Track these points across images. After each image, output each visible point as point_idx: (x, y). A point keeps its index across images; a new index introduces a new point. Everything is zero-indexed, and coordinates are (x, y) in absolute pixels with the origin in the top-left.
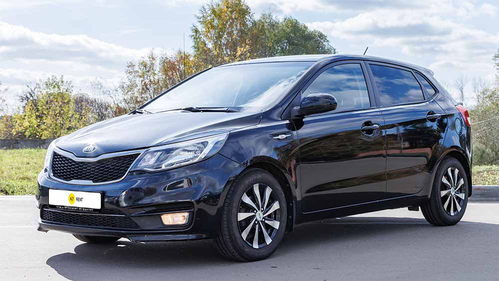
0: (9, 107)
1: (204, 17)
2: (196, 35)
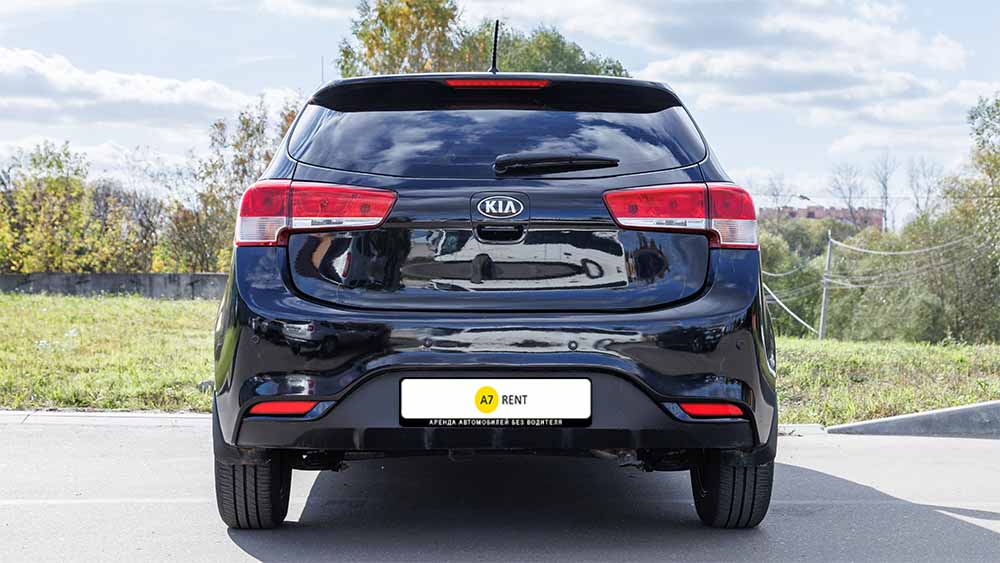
1: (363, 24)
2: (346, 62)
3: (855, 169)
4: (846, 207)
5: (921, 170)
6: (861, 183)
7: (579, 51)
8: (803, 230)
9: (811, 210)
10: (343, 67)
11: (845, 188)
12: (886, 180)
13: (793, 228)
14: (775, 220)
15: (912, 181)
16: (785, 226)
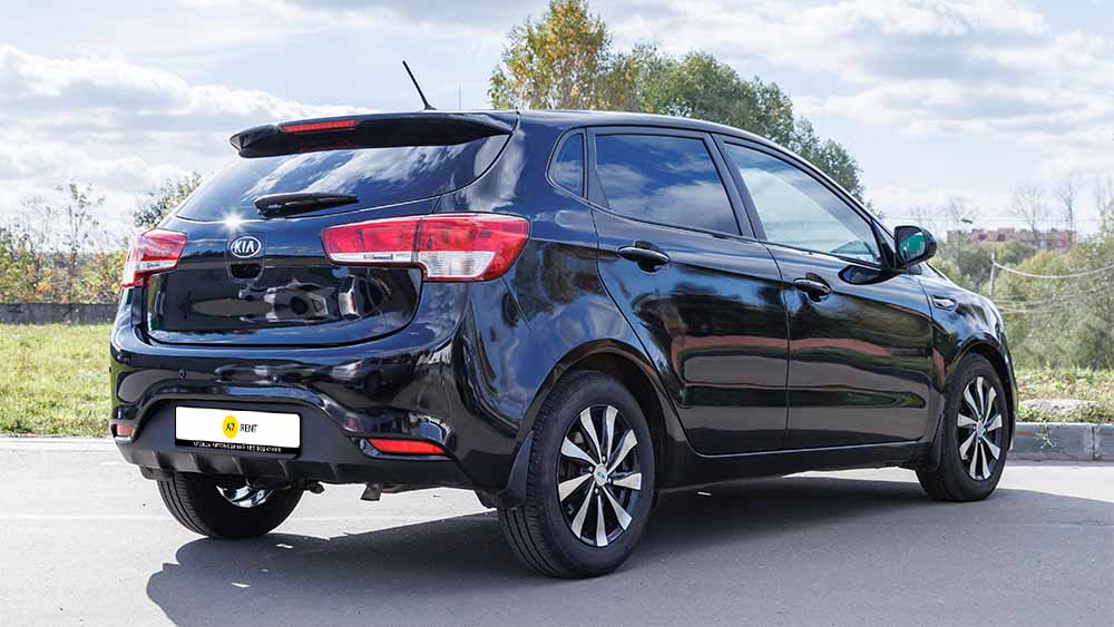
0: (110, 237)
1: (512, 51)
2: (497, 91)
3: (1039, 189)
4: (1029, 229)
5: (1107, 191)
6: (1046, 204)
7: (732, 75)
8: (985, 253)
9: (1002, 233)
10: (493, 96)
11: (1029, 209)
12: (1071, 201)
13: (974, 251)
14: (956, 244)
15: (1099, 201)
16: (967, 249)
